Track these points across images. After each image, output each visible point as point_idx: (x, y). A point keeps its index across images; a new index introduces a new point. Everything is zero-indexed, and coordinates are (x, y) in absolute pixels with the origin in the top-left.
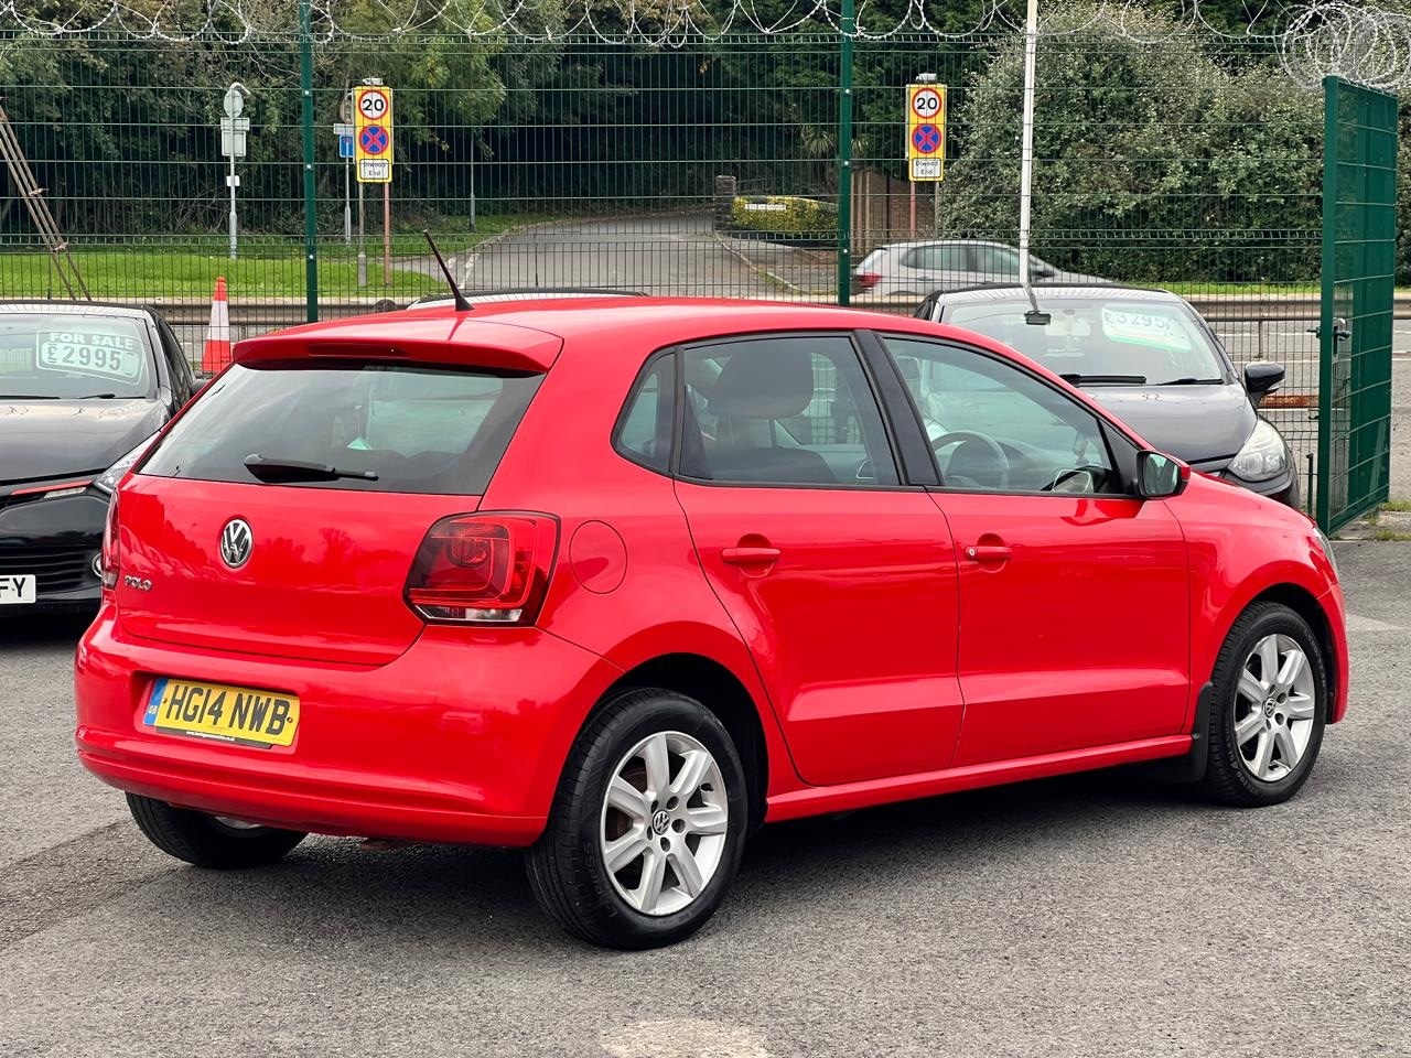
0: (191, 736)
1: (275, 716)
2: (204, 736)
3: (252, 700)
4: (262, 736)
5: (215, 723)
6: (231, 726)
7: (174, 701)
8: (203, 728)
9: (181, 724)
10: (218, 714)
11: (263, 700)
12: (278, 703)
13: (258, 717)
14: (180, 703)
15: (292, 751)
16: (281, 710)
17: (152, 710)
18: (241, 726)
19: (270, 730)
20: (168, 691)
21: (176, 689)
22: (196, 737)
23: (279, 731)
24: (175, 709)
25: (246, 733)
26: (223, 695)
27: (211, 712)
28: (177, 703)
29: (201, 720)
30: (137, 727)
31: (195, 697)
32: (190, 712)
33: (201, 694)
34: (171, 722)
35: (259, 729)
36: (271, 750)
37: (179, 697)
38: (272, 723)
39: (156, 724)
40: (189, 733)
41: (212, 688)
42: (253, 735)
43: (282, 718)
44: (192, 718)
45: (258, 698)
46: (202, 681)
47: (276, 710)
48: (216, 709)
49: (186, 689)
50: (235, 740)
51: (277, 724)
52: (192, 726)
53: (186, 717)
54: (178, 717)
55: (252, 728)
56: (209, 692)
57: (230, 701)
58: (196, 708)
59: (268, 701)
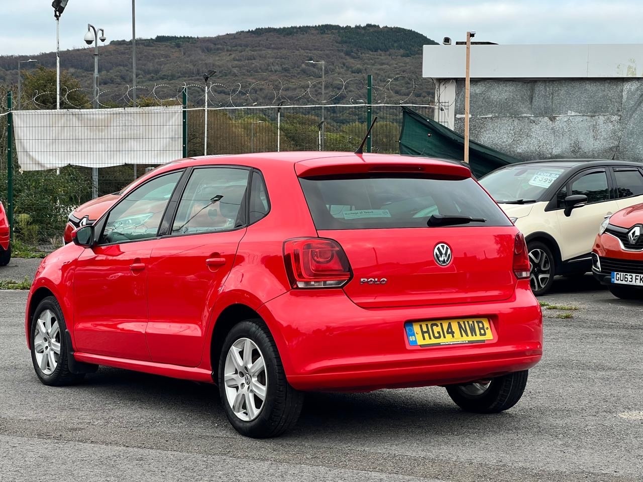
0: (442, 345)
1: (480, 329)
2: (451, 343)
4: (478, 338)
5: (453, 337)
6: (462, 336)
7: (423, 333)
8: (448, 340)
9: (434, 341)
10: (452, 333)
11: (471, 322)
12: (478, 322)
13: (473, 330)
14: (428, 332)
15: (496, 340)
16: (481, 325)
17: (412, 338)
18: (467, 335)
19: (481, 335)
20: (416, 328)
21: (421, 326)
22: (447, 345)
23: (485, 334)
24: (426, 335)
25: (471, 338)
26: (450, 324)
27: (448, 333)
28: (426, 332)
29: (445, 337)
30: (408, 347)
31: (434, 327)
32: (437, 335)
33: (437, 326)
34: (428, 341)
35: (476, 335)
36: (486, 342)
37: (425, 329)
38: (480, 332)
39: (419, 344)
40: (441, 344)
41: (441, 322)
42: (474, 338)
43: (483, 328)
44: (439, 337)
45: (468, 322)
46: (434, 320)
47: (479, 326)
48: (450, 331)
49: (427, 325)
50: (467, 342)
51: (482, 332)
52: (442, 341)
53: (435, 338)
54: (430, 338)
55: (472, 335)
56: (441, 324)
57: (455, 326)
58: (439, 333)
59: (473, 322)
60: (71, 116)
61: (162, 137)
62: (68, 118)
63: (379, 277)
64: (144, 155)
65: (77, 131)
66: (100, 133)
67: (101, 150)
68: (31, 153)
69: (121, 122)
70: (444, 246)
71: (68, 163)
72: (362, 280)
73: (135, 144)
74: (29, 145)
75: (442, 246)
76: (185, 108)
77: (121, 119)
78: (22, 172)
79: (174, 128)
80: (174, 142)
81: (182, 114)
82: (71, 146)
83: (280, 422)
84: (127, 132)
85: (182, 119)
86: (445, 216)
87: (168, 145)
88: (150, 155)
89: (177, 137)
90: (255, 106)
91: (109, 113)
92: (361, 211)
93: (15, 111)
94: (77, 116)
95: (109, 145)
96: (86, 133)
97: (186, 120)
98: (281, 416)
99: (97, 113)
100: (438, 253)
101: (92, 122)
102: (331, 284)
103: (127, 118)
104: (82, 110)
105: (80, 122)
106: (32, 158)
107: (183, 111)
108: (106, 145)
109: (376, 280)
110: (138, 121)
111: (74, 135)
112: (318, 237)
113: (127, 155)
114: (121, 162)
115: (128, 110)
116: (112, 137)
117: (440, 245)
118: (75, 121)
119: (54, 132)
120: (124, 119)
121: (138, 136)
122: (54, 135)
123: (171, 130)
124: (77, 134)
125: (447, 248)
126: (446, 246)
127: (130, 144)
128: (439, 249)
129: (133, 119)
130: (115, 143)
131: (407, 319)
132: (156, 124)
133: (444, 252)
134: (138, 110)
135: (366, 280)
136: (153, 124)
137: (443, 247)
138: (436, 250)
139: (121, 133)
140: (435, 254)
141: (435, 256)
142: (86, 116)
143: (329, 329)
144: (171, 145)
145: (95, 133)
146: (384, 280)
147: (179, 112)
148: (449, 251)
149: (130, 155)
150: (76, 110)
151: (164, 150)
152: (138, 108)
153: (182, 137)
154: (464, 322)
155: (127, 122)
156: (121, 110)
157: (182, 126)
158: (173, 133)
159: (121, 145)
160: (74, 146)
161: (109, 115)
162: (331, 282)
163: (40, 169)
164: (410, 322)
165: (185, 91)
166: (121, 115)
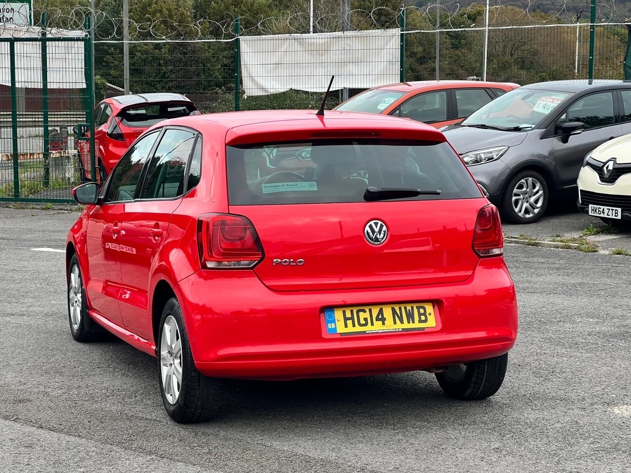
0: (369, 333)
1: (420, 315)
2: (380, 331)
3: (403, 310)
4: (417, 325)
5: (384, 324)
6: (395, 323)
7: (346, 319)
8: (377, 327)
9: (358, 329)
10: (383, 320)
11: (409, 308)
12: (418, 308)
13: (410, 316)
14: (352, 318)
15: (440, 328)
16: (422, 311)
17: (331, 326)
18: (402, 322)
19: (420, 321)
20: (338, 314)
21: (344, 312)
22: (374, 333)
23: (426, 321)
24: (349, 322)
25: (406, 325)
26: (381, 310)
27: (378, 319)
28: (349, 319)
29: (372, 324)
30: (324, 336)
31: (361, 314)
32: (363, 322)
33: (365, 311)
34: (350, 329)
35: (413, 322)
36: (426, 330)
37: (348, 315)
38: (420, 318)
39: (338, 332)
40: (367, 332)
41: (370, 307)
42: (411, 326)
43: (424, 314)
44: (366, 324)
45: (405, 308)
46: (361, 305)
47: (419, 312)
48: (380, 317)
49: (352, 311)
50: (401, 330)
51: (423, 318)
52: (369, 329)
53: (360, 325)
54: (354, 326)
55: (409, 322)
56: (370, 310)
57: (387, 312)
58: (366, 319)
59: (412, 308)
60: (293, 40)
61: (379, 61)
62: (291, 43)
63: (296, 258)
64: (362, 79)
65: (299, 56)
66: (321, 57)
67: (321, 74)
68: (256, 78)
69: (340, 46)
70: (378, 223)
71: (290, 88)
72: (275, 260)
73: (354, 68)
74: (254, 71)
75: (374, 223)
76: (403, 31)
77: (340, 43)
78: (246, 97)
79: (391, 52)
80: (391, 66)
81: (400, 37)
82: (293, 71)
83: (196, 408)
84: (346, 56)
85: (400, 42)
86: (382, 189)
87: (385, 69)
88: (368, 79)
89: (394, 60)
90: (472, 27)
91: (329, 37)
92: (283, 184)
93: (242, 37)
94: (299, 40)
95: (329, 69)
96: (308, 57)
97: (403, 44)
98: (196, 402)
99: (318, 37)
100: (369, 231)
101: (312, 46)
102: (245, 265)
103: (346, 42)
104: (303, 35)
105: (301, 46)
106: (256, 83)
107: (401, 34)
108: (326, 69)
109: (292, 260)
110: (357, 45)
111: (296, 59)
112: (229, 213)
113: (345, 79)
114: (340, 86)
115: (347, 33)
116: (332, 61)
117: (372, 223)
118: (296, 46)
119: (277, 56)
120: (343, 43)
121: (357, 60)
122: (277, 59)
123: (388, 54)
124: (299, 59)
125: (381, 226)
126: (380, 223)
127: (348, 68)
128: (371, 227)
129: (351, 43)
130: (334, 67)
131: (324, 305)
132: (374, 48)
133: (377, 230)
134: (356, 34)
135: (279, 260)
136: (371, 48)
137: (376, 224)
138: (367, 228)
139: (340, 57)
140: (366, 231)
141: (366, 235)
142: (307, 40)
143: (253, 311)
144: (388, 69)
145: (315, 57)
146: (301, 262)
147: (397, 35)
148: (385, 228)
149: (348, 79)
150: (298, 35)
151: (382, 75)
152: (357, 31)
153: (399, 60)
154: (400, 308)
155: (346, 46)
156: (340, 34)
157: (400, 50)
158: (391, 56)
159: (340, 69)
160: (296, 71)
161: (329, 39)
162: (244, 263)
163: (264, 94)
164: (331, 308)
165: (403, 14)
166: (340, 39)
